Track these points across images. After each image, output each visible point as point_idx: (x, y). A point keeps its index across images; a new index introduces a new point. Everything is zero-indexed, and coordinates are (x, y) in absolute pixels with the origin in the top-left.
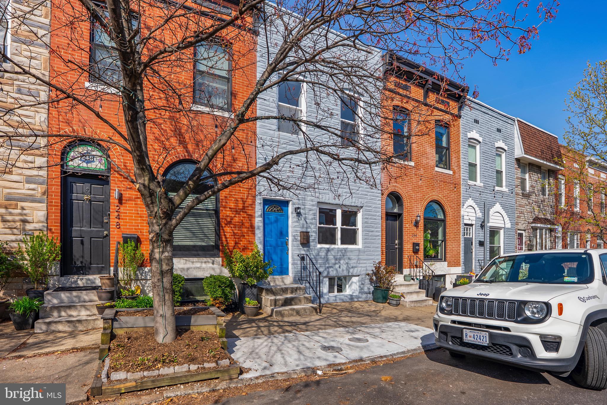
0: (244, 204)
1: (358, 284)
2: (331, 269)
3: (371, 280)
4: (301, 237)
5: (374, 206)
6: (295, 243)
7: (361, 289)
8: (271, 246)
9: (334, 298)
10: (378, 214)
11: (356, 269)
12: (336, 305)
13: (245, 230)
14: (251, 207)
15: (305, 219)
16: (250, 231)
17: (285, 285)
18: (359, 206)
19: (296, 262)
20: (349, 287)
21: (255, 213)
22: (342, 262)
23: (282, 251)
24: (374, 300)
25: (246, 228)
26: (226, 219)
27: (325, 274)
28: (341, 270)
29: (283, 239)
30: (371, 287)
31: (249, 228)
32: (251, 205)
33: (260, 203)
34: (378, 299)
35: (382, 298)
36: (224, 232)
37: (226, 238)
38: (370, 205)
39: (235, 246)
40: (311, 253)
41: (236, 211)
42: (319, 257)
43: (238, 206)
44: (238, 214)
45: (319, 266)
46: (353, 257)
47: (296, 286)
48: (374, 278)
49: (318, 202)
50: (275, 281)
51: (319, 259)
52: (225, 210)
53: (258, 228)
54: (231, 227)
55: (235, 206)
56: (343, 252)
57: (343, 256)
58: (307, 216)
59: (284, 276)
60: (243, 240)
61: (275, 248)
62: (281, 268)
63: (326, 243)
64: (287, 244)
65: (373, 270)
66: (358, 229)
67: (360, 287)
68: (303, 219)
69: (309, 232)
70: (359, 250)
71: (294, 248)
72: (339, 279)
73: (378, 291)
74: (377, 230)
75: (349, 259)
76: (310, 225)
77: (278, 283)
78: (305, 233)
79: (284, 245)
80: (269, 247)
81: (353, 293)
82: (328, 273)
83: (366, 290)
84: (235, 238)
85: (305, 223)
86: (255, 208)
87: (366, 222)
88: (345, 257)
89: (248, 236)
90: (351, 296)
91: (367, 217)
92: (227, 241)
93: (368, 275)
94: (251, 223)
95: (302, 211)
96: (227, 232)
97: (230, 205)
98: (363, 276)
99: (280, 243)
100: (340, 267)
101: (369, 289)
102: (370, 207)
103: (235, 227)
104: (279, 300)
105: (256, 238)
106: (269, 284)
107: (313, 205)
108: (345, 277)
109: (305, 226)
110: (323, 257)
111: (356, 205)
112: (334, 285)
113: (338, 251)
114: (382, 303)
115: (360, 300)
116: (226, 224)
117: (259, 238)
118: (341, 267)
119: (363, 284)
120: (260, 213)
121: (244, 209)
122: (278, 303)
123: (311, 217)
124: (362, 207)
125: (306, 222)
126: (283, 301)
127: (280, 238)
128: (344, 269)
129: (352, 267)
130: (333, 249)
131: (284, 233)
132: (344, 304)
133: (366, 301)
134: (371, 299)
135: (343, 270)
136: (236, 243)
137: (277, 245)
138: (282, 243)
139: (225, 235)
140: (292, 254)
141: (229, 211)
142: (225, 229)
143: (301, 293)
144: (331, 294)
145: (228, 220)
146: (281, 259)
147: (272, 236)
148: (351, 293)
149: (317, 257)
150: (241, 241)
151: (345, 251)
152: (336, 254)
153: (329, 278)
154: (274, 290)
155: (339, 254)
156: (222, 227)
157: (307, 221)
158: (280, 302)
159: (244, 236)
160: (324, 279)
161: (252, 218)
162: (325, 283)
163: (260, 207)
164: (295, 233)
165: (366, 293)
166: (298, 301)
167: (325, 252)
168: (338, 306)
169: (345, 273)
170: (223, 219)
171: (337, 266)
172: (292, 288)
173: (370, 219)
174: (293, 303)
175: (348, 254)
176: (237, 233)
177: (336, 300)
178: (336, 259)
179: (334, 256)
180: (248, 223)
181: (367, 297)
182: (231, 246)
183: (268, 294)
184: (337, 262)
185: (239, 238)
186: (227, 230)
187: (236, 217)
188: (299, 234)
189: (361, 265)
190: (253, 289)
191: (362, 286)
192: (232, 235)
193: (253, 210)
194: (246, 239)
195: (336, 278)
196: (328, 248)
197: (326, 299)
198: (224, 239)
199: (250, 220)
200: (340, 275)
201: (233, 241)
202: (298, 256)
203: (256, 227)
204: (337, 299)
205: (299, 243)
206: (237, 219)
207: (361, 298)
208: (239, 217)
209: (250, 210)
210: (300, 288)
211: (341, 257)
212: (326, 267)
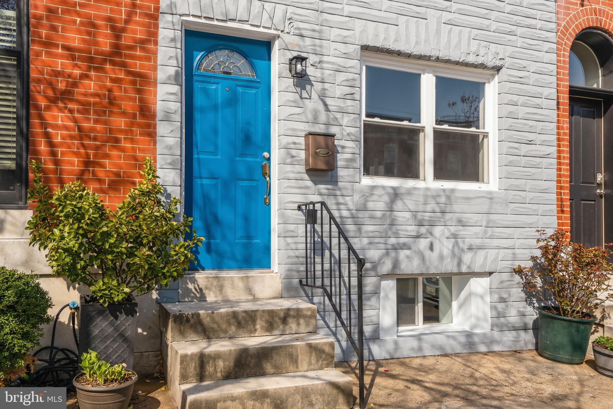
0: (118, 37)
1: (488, 299)
2: (403, 254)
3: (528, 287)
4: (307, 150)
5: (534, 67)
6: (289, 168)
7: (500, 315)
8: (212, 177)
9: (414, 343)
10: (546, 92)
11: (482, 253)
12: (421, 369)
13: (121, 122)
14: (143, 49)
15: (322, 97)
16: (140, 126)
17: (255, 299)
18: (490, 64)
19: (292, 227)
20: (460, 307)
21: (155, 69)
22: (438, 230)
23: (250, 194)
24: (540, 349)
25: (124, 114)
26: (50, 84)
27: (386, 267)
28: (435, 255)
29: (255, 156)
30: (530, 310)
31: (134, 116)
32: (143, 42)
33: (173, 40)
34: (557, 348)
35: (569, 348)
36: (44, 125)
37: (51, 144)
38: (524, 63)
39: (82, 172)
40: (341, 200)
41: (91, 60)
42: (367, 214)
43: (96, 43)
44: (96, 69)
45: (365, 241)
46: (473, 218)
47: (286, 304)
48: (539, 282)
49: (365, 48)
50: (221, 288)
51: (367, 221)
52: (48, 54)
53: (167, 119)
54: (71, 111)
55: (84, 41)
56: (443, 200)
57: (443, 212)
58: (327, 86)
59: (254, 273)
60: (115, 153)
61: (226, 185)
62: (247, 246)
63: (389, 173)
64: (265, 172)
65: (534, 259)
66: (486, 135)
67: (493, 308)
68: (314, 95)
69: (333, 136)
70: (490, 197)
71: (287, 183)
72: (431, 280)
73: (558, 326)
74: (543, 137)
75: (461, 223)
76: (339, 115)
77: (231, 294)
78: (321, 139)
79: (258, 175)
80: (205, 182)
81: (475, 326)
82: (396, 264)
83: (513, 318)
84: (84, 146)
85: (321, 107)
86: (155, 53)
87: (511, 116)
88: (448, 216)
89: (132, 141)
90: (469, 335)
91: (515, 98)
92: (53, 154)
93: (519, 271)
94: (141, 100)
95: (310, 71)
96: (56, 127)
97: (64, 37)
98: (505, 276)
99: (242, 170)
100: (431, 248)
101: (523, 315)
102: (523, 69)
103: (86, 112)
104: (217, 356)
105: (160, 148)
106: (203, 298)
107: (347, 56)
108: (448, 278)
109: (323, 117)
110: (379, 214)
111: (480, 60)
112: (413, 301)
113: (426, 196)
114: (571, 363)
115: (496, 348)
116: (53, 101)
117: (170, 148)
118: (436, 247)
119: (502, 300)
120: (172, 71)
121: (119, 55)
122: (210, 369)
123: (339, 91)
124: (498, 69)
125: (326, 105)
126: (231, 363)
127: (243, 155)
128: (446, 252)
129: (470, 249)
130: (410, 192)
131: (257, 137)
132: (444, 361)
133: (516, 353)
134: (531, 347)
135: (441, 257)
136: (87, 163)
137: (235, 177)
138: (250, 170)
139: (47, 135)
140: (280, 203)
141: (62, 57)
142: (47, 114)
143: (303, 328)
144: (405, 329)
145: (61, 86)
146: (246, 219)
147: (216, 146)
148: (467, 328)
149: (361, 214)
150: (107, 156)
151: (448, 197)
152: (421, 208)
153: (398, 280)
154: (206, 321)
155: (429, 208)
156: (37, 107)
157: (329, 101)
158: (221, 364)
159: (117, 140)
160: (384, 283)
161: (148, 84)
162: (386, 297)
163: (172, 52)
164: (291, 139)
165: (515, 329)
166: (287, 363)
167: (386, 198)
168: (427, 370)
169: (450, 266)
170: (39, 81)
171: (423, 244)
172: (271, 313)
173: (525, 105)
174: (268, 367)
175: (456, 207)
176: (92, 130)
177: (420, 349)
178: (420, 224)
179: (414, 214)
180: (133, 99)
181: (516, 341)
182: (70, 173)
183: (182, 334)
184: (423, 230)
185: (97, 148)
186: (55, 118)
187: (87, 77)
188: (302, 140)
189: (496, 242)
190: (122, 317)
191: (500, 306)
192: (72, 137)
193: (148, 59)
194: (123, 150)
195: (420, 280)
196: (394, 189)
197: (390, 346)
198: (43, 147)
199: (139, 91)
200: (432, 271)
201: (77, 154)
202: (299, 208)
203: (160, 115)
204: (425, 346)
205: (302, 168)
206: (91, 86)
207: (498, 342)
208: (99, 78)
209: (140, 58)
210: (298, 314)
211: (437, 217)
212: (389, 247)
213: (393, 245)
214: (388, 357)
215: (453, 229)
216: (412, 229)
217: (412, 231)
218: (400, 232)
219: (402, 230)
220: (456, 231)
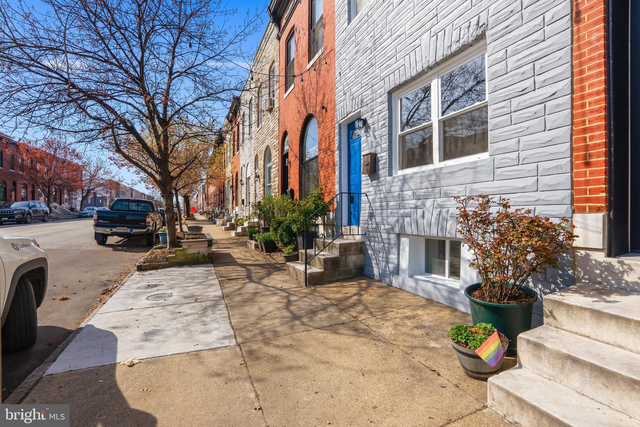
2: (407, 221)
8: (355, 184)
13: (330, 170)
14: (333, 141)
15: (374, 132)
16: (333, 170)
18: (471, 40)
22: (429, 202)
26: (321, 162)
31: (332, 167)
32: (333, 138)
33: (337, 133)
42: (391, 195)
45: (389, 212)
54: (323, 170)
55: (325, 145)
57: (433, 188)
58: (375, 126)
59: (354, 227)
68: (371, 133)
76: (379, 140)
80: (353, 187)
84: (325, 181)
85: (373, 138)
88: (437, 190)
89: (332, 176)
94: (333, 160)
96: (321, 176)
109: (374, 144)
116: (321, 168)
118: (427, 215)
120: (337, 145)
121: (330, 146)
123: (380, 125)
125: (375, 136)
128: (433, 220)
136: (325, 187)
141: (322, 153)
152: (419, 186)
157: (376, 134)
159: (329, 177)
160: (403, 240)
161: (334, 153)
162: (404, 249)
186: (321, 173)
187: (325, 157)
192: (323, 179)
194: (330, 180)
199: (333, 157)
203: (336, 164)
206: (326, 160)
211: (428, 192)
212: (400, 215)
213: (401, 214)
214: (398, 287)
215: (439, 201)
216: (412, 202)
217: (412, 204)
218: (406, 205)
219: (407, 204)
220: (442, 202)
